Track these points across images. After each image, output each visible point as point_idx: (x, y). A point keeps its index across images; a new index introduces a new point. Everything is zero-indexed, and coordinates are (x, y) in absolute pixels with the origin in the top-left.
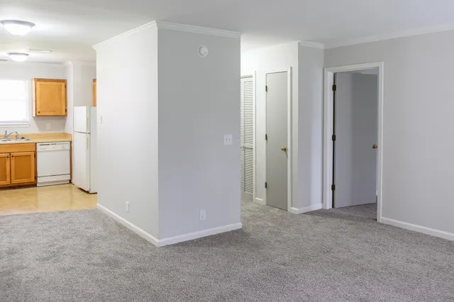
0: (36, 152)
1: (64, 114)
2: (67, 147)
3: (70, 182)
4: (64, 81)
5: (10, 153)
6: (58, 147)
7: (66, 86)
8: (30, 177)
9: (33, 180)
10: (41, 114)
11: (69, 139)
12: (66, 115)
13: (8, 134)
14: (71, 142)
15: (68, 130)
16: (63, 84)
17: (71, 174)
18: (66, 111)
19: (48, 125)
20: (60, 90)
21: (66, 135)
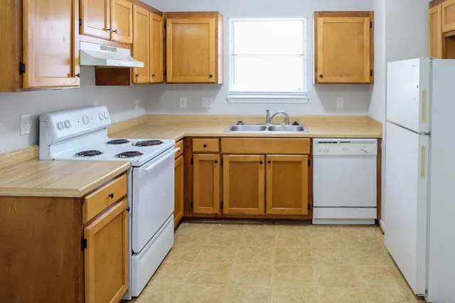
0: (310, 156)
1: (367, 79)
2: (373, 149)
3: (377, 223)
4: (369, 15)
5: (265, 155)
6: (354, 148)
7: (371, 25)
8: (298, 205)
9: (305, 211)
10: (324, 80)
11: (377, 134)
12: (372, 83)
13: (271, 115)
14: (380, 140)
15: (376, 113)
16: (367, 20)
17: (379, 207)
18: (372, 73)
19: (340, 101)
20: (361, 33)
21: (371, 122)
